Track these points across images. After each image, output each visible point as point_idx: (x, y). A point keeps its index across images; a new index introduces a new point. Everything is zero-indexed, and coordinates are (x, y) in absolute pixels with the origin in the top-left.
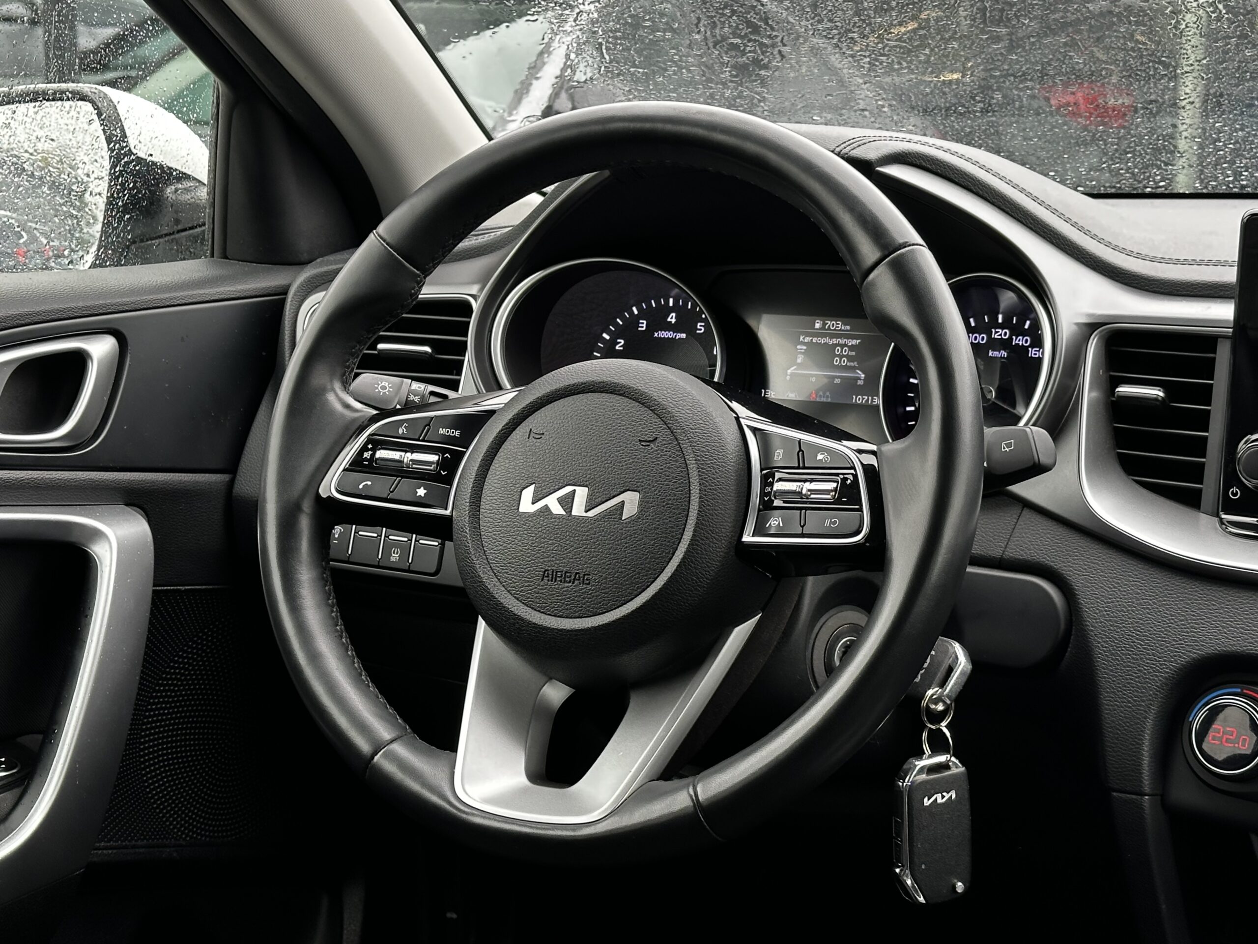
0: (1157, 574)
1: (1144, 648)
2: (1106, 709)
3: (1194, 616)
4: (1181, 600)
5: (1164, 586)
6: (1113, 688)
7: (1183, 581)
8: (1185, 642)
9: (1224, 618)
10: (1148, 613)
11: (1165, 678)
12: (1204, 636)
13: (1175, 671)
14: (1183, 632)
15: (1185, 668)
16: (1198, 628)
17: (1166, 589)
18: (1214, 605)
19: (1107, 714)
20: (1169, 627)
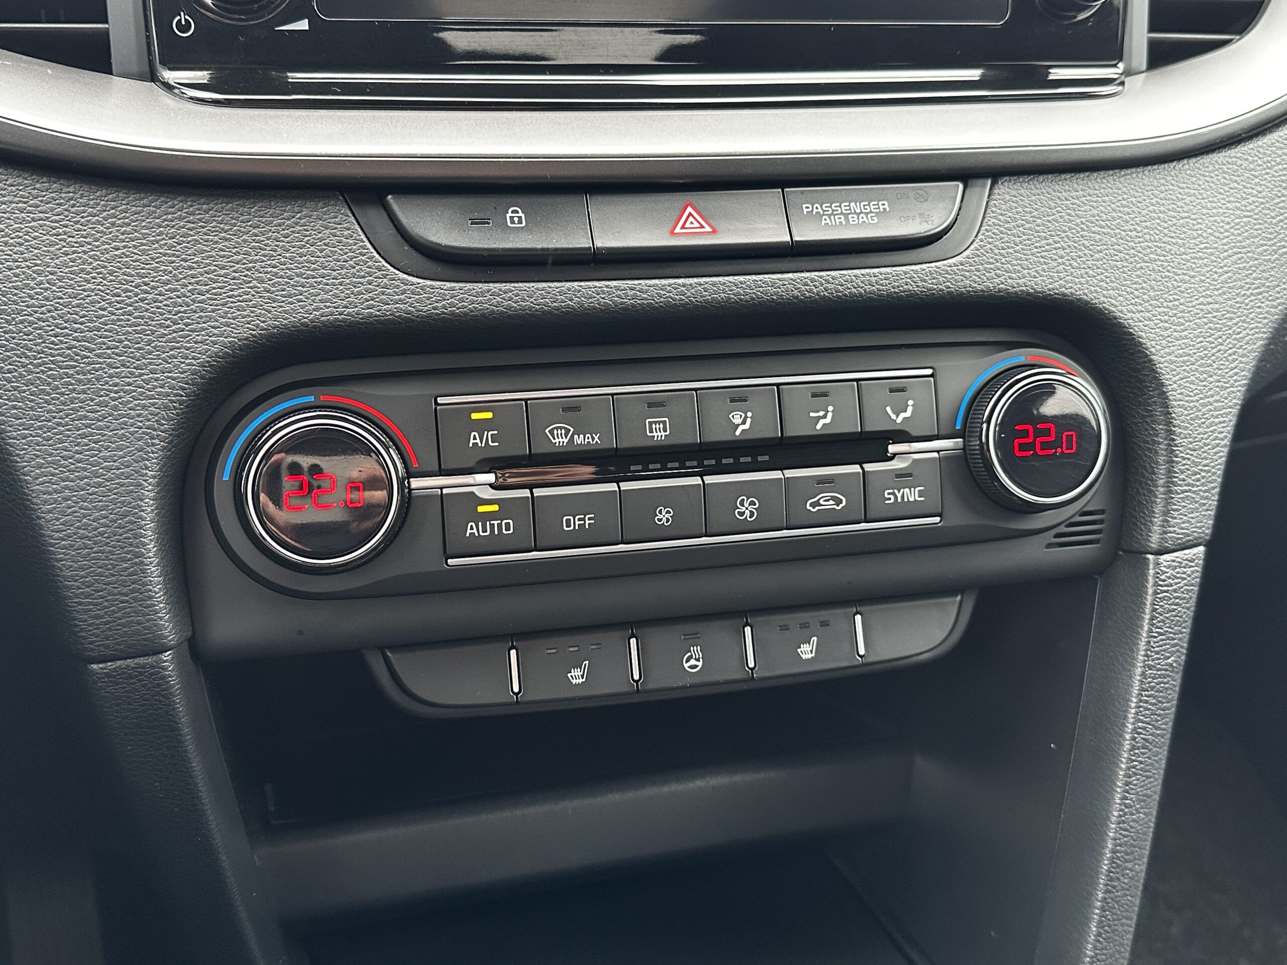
0: (82, 197)
1: (98, 356)
2: (45, 502)
3: (191, 268)
4: (153, 242)
5: (105, 219)
6: (51, 455)
7: (145, 201)
8: (187, 325)
9: (256, 261)
10: (88, 281)
11: (166, 408)
12: (224, 305)
13: (183, 389)
14: (175, 305)
15: (202, 377)
16: (207, 292)
17: (113, 224)
18: (226, 240)
19: (50, 512)
20: (142, 300)
